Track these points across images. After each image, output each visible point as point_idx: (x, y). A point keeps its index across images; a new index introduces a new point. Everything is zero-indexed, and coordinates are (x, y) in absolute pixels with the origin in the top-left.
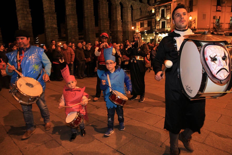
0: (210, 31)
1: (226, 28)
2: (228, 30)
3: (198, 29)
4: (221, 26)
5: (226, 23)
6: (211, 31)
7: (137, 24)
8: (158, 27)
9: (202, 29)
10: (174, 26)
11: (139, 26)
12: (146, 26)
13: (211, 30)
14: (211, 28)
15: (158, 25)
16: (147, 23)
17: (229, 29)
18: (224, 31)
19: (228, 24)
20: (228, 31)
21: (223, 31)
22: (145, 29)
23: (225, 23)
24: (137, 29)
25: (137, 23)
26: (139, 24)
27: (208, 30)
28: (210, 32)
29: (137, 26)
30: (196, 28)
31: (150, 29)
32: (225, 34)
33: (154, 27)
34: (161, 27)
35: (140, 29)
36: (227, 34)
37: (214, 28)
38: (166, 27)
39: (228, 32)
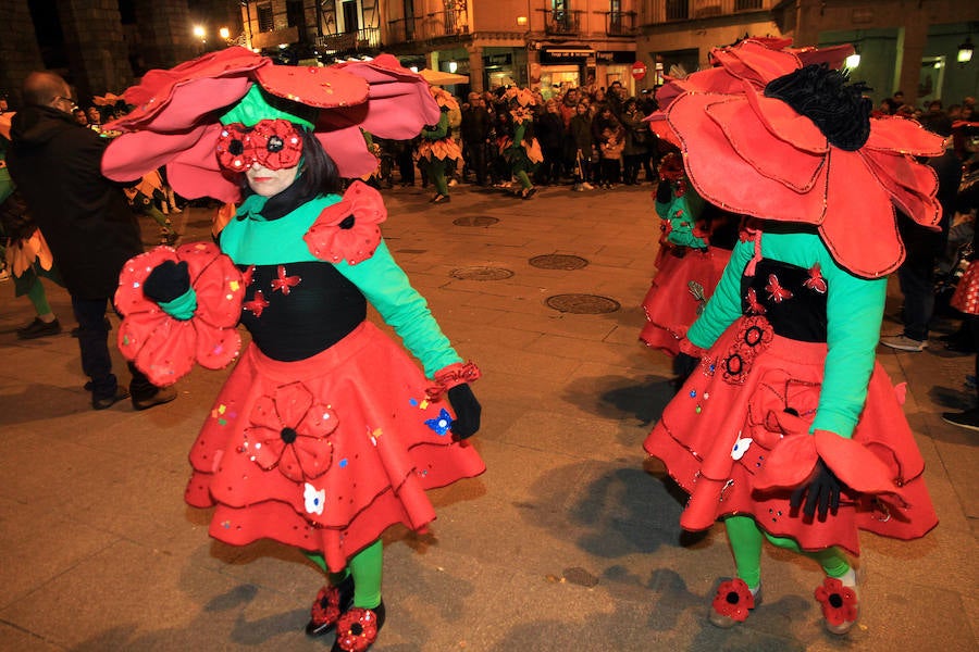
0: (533, 43)
1: (596, 33)
2: (606, 38)
3: (482, 34)
4: (577, 22)
5: (595, 9)
6: (538, 45)
7: (245, 17)
8: (331, 27)
9: (498, 35)
10: (390, 23)
11: (255, 25)
12: (281, 23)
13: (537, 41)
14: (533, 29)
15: (331, 20)
16: (285, 10)
17: (609, 35)
18: (591, 45)
19: (603, 17)
20: (605, 44)
21: (585, 44)
22: (281, 37)
23: (590, 12)
24: (248, 36)
25: (244, 10)
26: (254, 14)
27: (525, 39)
28: (534, 46)
29: (246, 25)
30: (471, 30)
31: (297, 40)
32: (591, 54)
33: (315, 30)
34: (341, 29)
35: (258, 37)
36: (603, 56)
37: (548, 31)
38: (361, 27)
39: (604, 46)
